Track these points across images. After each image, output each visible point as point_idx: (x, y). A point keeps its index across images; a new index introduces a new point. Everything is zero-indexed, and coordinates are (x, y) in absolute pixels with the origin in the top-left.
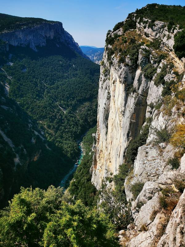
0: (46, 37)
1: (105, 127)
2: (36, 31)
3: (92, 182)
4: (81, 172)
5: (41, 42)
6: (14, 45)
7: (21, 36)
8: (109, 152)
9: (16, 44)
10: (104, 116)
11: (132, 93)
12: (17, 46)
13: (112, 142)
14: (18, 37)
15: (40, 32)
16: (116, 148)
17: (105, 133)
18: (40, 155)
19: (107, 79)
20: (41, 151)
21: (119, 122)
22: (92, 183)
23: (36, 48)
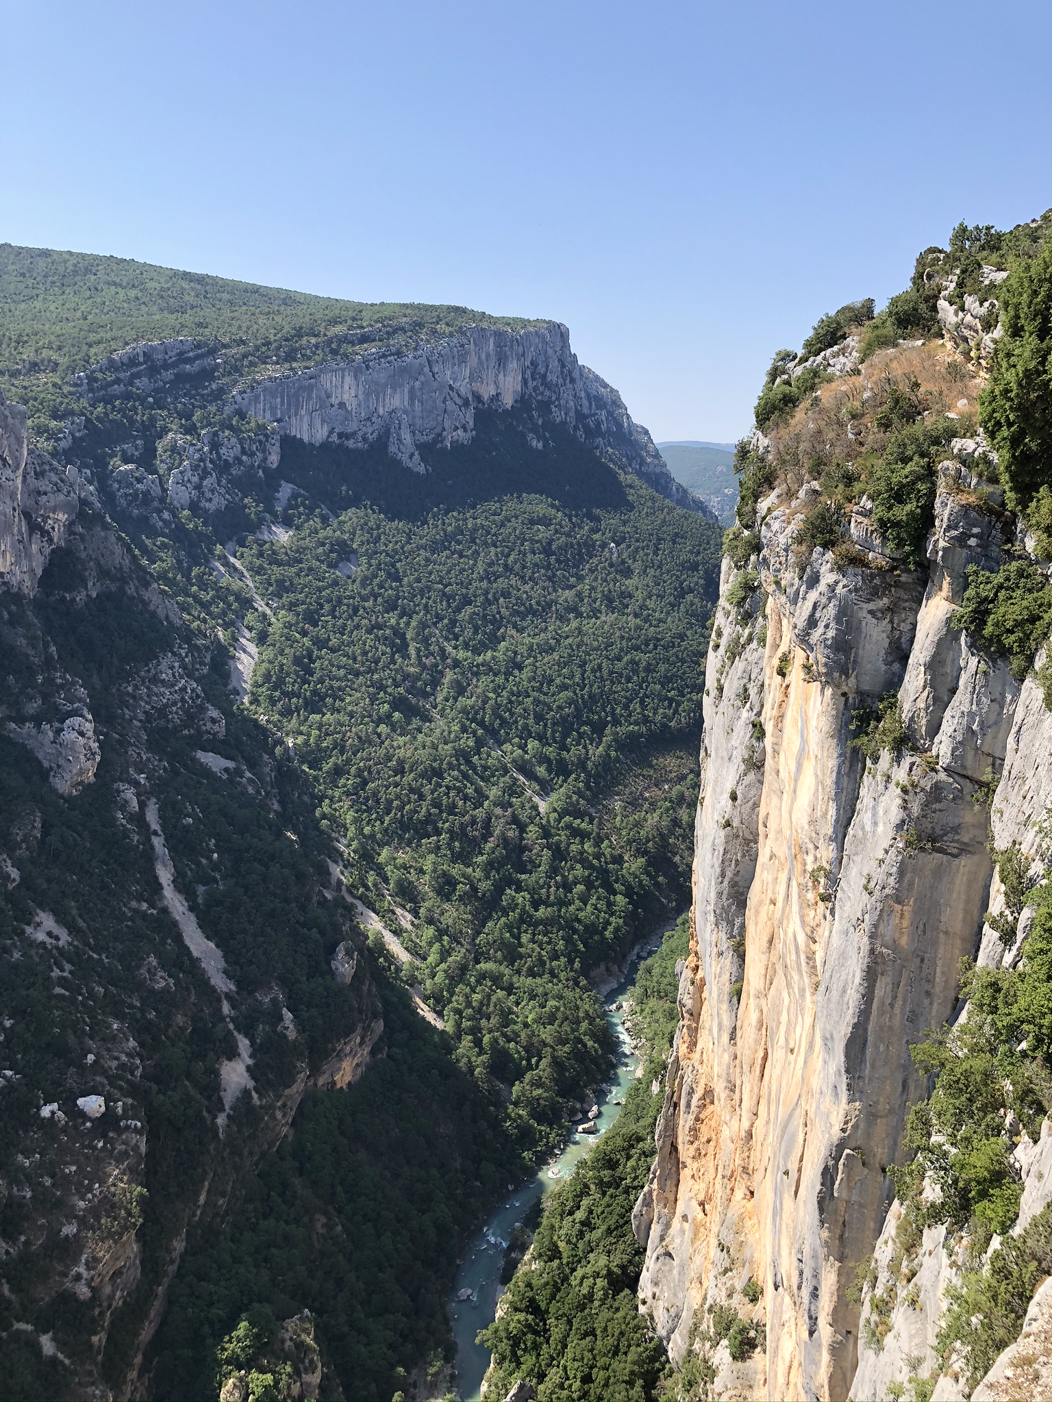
0: (478, 398)
1: (725, 944)
2: (427, 369)
3: (644, 1302)
4: (580, 1215)
5: (447, 424)
6: (306, 439)
7: (346, 397)
8: (746, 1125)
9: (320, 434)
10: (723, 875)
11: (886, 755)
12: (326, 446)
13: (765, 1058)
14: (333, 400)
15: (449, 373)
16: (782, 1113)
17: (727, 988)
18: (373, 1053)
19: (750, 640)
20: (379, 1026)
21: (802, 939)
22: (642, 1309)
23: (417, 457)
